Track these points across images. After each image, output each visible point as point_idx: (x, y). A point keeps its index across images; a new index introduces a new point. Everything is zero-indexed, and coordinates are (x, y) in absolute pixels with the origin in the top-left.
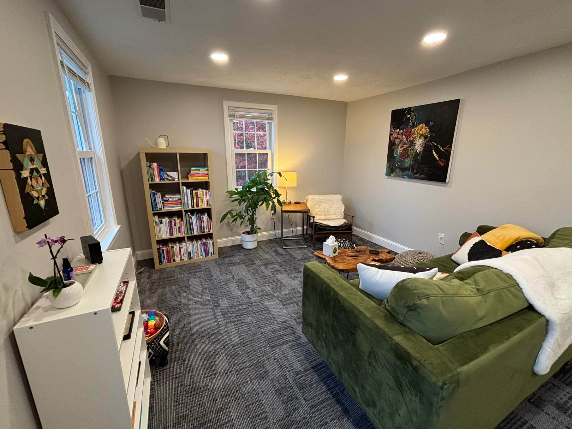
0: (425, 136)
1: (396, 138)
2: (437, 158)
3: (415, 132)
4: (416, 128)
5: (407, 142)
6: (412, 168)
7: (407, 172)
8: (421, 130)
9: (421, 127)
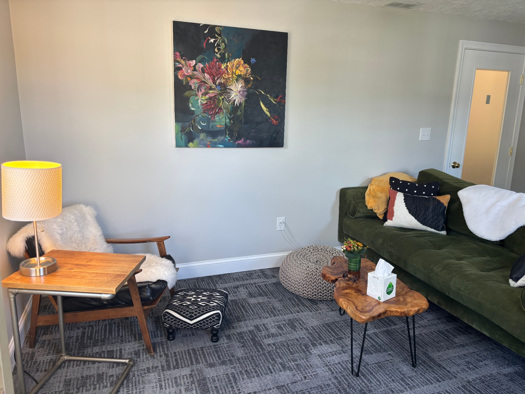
0: (246, 78)
1: (191, 77)
2: (268, 113)
3: (227, 70)
4: (228, 64)
5: (214, 86)
6: (229, 130)
7: (221, 138)
8: (237, 68)
9: (237, 64)
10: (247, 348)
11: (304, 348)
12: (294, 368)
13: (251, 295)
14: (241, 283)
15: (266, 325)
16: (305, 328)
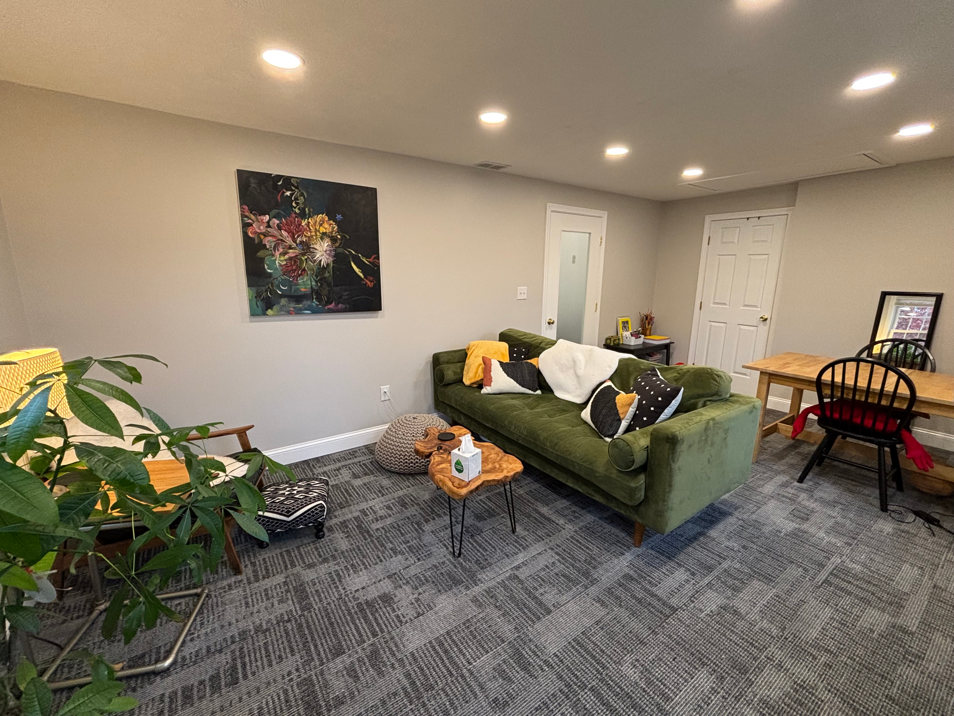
0: (332, 237)
1: (265, 235)
2: (361, 275)
3: (309, 227)
4: (310, 220)
5: (294, 245)
6: (316, 293)
7: (307, 303)
8: (321, 225)
9: (321, 221)
10: (352, 538)
11: (416, 526)
12: (407, 551)
13: (355, 476)
14: (343, 463)
15: (373, 507)
16: (416, 504)
